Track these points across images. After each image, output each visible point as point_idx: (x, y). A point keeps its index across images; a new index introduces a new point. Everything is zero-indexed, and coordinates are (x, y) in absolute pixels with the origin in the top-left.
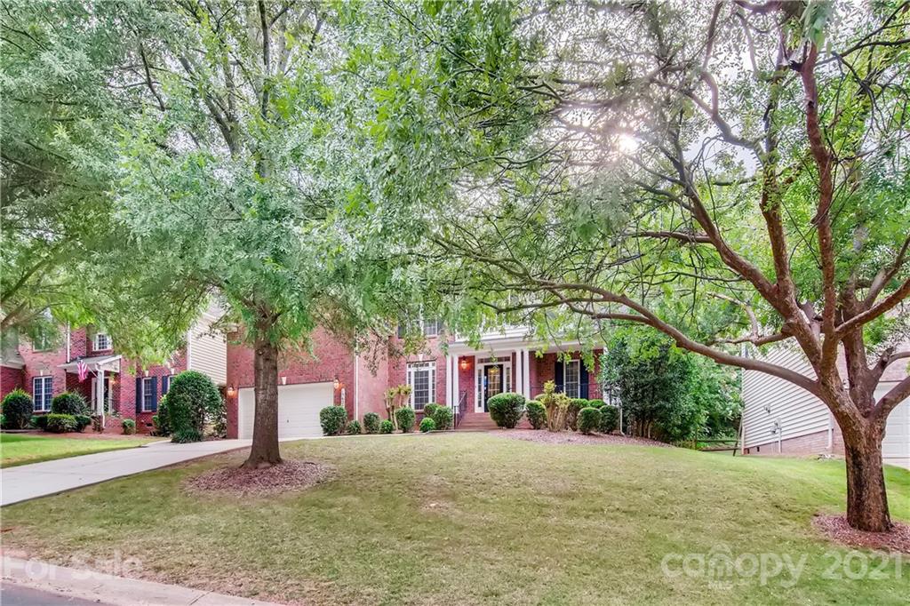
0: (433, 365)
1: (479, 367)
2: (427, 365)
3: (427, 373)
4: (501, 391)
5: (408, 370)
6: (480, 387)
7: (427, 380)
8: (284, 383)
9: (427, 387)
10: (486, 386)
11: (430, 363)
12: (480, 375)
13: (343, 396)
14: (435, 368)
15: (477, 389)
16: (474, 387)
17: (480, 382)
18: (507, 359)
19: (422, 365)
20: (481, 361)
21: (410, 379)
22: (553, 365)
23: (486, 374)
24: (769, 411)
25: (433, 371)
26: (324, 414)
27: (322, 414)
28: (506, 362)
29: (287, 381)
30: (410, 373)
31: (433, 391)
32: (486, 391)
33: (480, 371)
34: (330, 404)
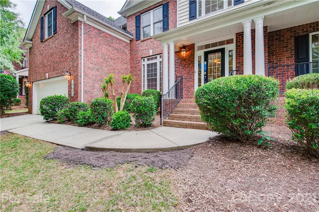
1: (199, 54)
2: (156, 58)
3: (156, 64)
4: (223, 74)
5: (143, 63)
6: (200, 72)
7: (156, 70)
9: (156, 75)
10: (206, 70)
11: (158, 56)
12: (199, 61)
13: (72, 86)
14: (161, 59)
15: (196, 74)
16: (193, 72)
17: (199, 68)
18: (229, 42)
19: (152, 59)
20: (200, 48)
21: (144, 70)
23: (206, 59)
25: (160, 62)
28: (229, 45)
30: (144, 65)
32: (206, 76)
33: (200, 57)
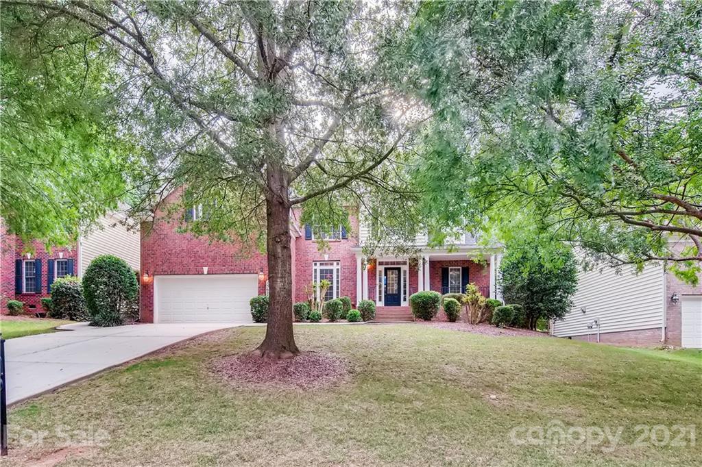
0: (338, 264)
1: (380, 269)
2: (332, 264)
3: (331, 271)
4: (399, 289)
5: (314, 267)
6: (380, 286)
7: (331, 277)
8: (206, 272)
10: (386, 284)
11: (335, 263)
12: (380, 275)
13: (267, 287)
14: (339, 267)
15: (378, 287)
16: (375, 284)
17: (380, 281)
18: (404, 263)
19: (327, 264)
20: (381, 264)
21: (315, 276)
22: (440, 270)
23: (386, 274)
24: (584, 312)
25: (338, 270)
26: (253, 303)
27: (252, 303)
28: (403, 266)
29: (208, 271)
30: (316, 270)
31: (338, 287)
32: (386, 288)
33: (380, 271)
34: (255, 295)
